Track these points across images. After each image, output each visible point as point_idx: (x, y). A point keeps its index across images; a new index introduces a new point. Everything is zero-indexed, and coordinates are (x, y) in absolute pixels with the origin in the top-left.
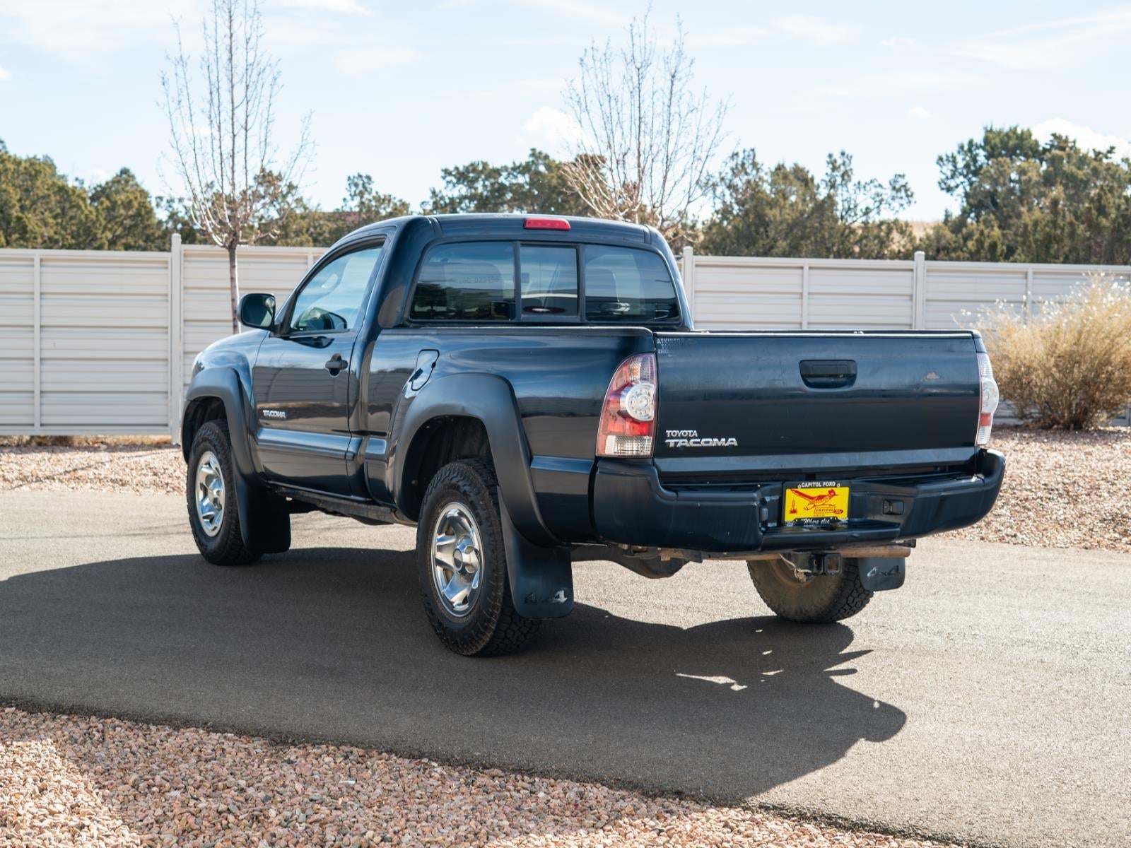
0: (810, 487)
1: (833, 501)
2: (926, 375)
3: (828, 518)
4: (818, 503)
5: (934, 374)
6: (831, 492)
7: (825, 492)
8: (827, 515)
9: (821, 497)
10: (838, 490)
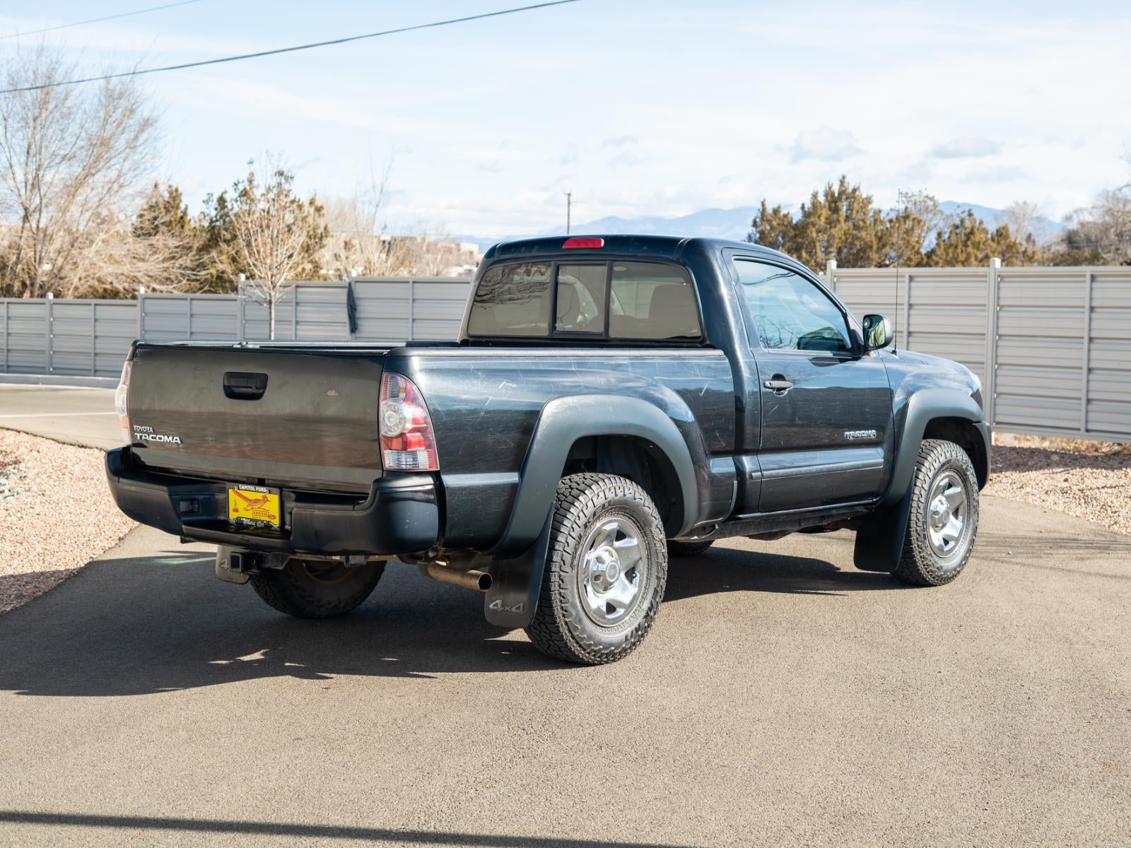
0: (246, 490)
1: (267, 506)
2: (326, 392)
3: (262, 521)
4: (256, 506)
5: (334, 391)
6: (265, 497)
7: (259, 496)
8: (263, 518)
9: (257, 501)
10: (270, 497)
